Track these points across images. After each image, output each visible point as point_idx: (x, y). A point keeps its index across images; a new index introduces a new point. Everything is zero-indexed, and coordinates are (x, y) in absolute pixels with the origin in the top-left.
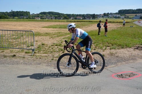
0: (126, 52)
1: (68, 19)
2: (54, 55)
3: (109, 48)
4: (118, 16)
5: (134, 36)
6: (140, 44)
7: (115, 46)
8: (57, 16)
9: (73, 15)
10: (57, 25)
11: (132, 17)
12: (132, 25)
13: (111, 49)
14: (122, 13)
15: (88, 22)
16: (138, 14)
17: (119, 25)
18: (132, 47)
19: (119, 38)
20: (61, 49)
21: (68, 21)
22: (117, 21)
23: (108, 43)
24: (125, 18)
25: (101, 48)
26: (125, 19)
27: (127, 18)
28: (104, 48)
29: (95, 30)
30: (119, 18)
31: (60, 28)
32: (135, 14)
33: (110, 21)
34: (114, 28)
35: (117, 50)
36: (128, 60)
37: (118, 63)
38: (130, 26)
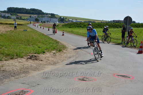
0: (17, 64)
4: (7, 15)
5: (28, 42)
6: (34, 52)
7: (2, 56)
11: (26, 18)
12: (26, 28)
14: (12, 12)
16: (33, 15)
17: (9, 28)
18: (24, 57)
19: (8, 45)
22: (6, 22)
24: (17, 18)
27: (20, 19)
30: (8, 18)
32: (29, 15)
34: (2, 32)
35: (3, 62)
36: (18, 75)
37: (4, 80)
38: (23, 30)
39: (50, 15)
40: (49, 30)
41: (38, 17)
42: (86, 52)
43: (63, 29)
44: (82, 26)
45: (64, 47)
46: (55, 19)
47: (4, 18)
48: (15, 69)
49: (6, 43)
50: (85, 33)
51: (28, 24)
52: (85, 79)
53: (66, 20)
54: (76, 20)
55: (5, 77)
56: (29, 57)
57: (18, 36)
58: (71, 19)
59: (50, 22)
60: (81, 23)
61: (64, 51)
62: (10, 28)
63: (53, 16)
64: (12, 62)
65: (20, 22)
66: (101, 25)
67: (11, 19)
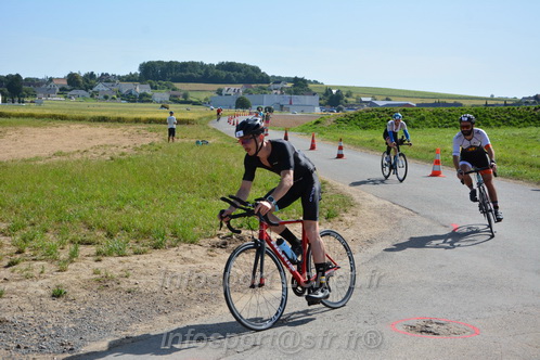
0: (176, 266)
3: (92, 249)
4: (139, 89)
5: (212, 186)
7: (124, 238)
11: (202, 97)
12: (203, 134)
13: (99, 256)
14: (156, 78)
16: (229, 86)
17: (145, 135)
18: (202, 241)
19: (144, 197)
22: (135, 116)
23: (90, 228)
24: (174, 100)
25: (50, 255)
26: (173, 107)
27: (182, 102)
28: (64, 255)
29: (24, 160)
30: (143, 98)
32: (216, 87)
33: (104, 114)
34: (122, 150)
35: (129, 258)
36: (179, 308)
38: (194, 141)
39: (289, 85)
41: (245, 92)
42: (432, 219)
44: (412, 120)
45: (347, 203)
46: (307, 99)
47: (129, 101)
49: (138, 190)
50: (424, 149)
51: (211, 118)
52: (434, 327)
53: (349, 99)
54: (387, 99)
55: (136, 315)
56: (217, 239)
57: (178, 163)
58: (366, 95)
59: (288, 111)
60: (406, 109)
61: (347, 218)
62: (149, 134)
63: (300, 85)
64: (157, 260)
65: (182, 111)
66: (485, 116)
67: (152, 104)
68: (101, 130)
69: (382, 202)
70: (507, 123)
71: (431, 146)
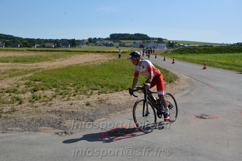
0: (122, 97)
1: (30, 47)
2: (3, 109)
3: (97, 91)
4: (110, 42)
7: (106, 88)
8: (10, 42)
9: (38, 40)
10: (10, 57)
11: (129, 44)
13: (99, 93)
14: (115, 39)
15: (64, 52)
16: (137, 41)
17: (112, 57)
19: (112, 75)
20: (16, 98)
21: (29, 50)
22: (108, 51)
23: (96, 85)
24: (120, 45)
25: (85, 93)
26: (120, 48)
27: (123, 46)
28: (89, 93)
29: (76, 65)
30: (111, 45)
31: (14, 62)
32: (133, 41)
33: (99, 50)
34: (105, 61)
35: (108, 94)
36: (124, 109)
37: (110, 115)
38: (127, 58)
39: (157, 40)
40: (156, 57)
41: (143, 43)
42: (203, 83)
43: (173, 56)
44: (197, 51)
45: (176, 78)
46: (162, 45)
47: (107, 46)
48: (121, 103)
49: (110, 73)
52: (204, 116)
53: (176, 45)
54: (189, 45)
55: (111, 111)
57: (122, 65)
58: (181, 43)
60: (194, 48)
61: (176, 82)
63: (160, 40)
64: (116, 95)
67: (114, 47)
68: (98, 55)
69: (187, 77)
70: (228, 52)
71: (203, 59)
